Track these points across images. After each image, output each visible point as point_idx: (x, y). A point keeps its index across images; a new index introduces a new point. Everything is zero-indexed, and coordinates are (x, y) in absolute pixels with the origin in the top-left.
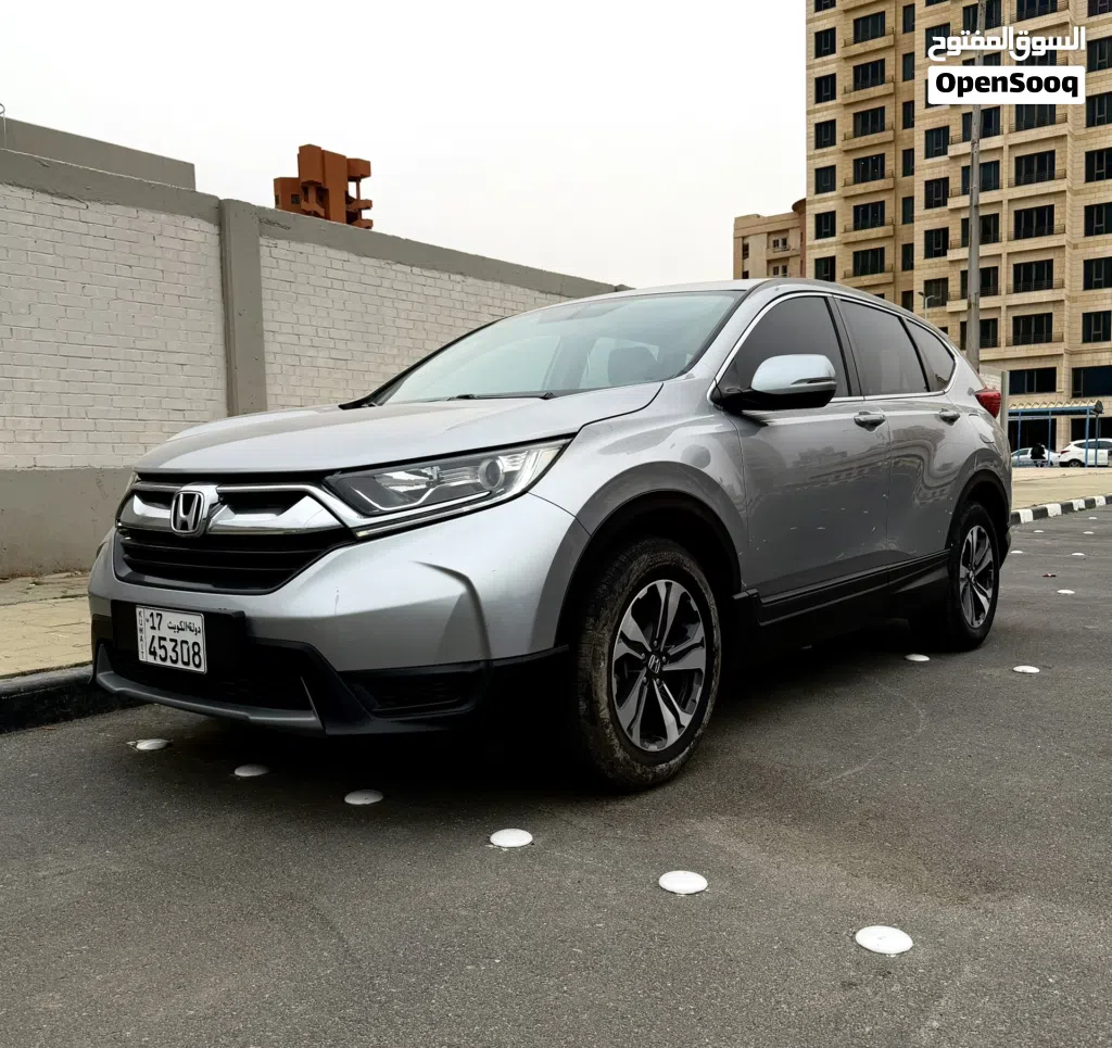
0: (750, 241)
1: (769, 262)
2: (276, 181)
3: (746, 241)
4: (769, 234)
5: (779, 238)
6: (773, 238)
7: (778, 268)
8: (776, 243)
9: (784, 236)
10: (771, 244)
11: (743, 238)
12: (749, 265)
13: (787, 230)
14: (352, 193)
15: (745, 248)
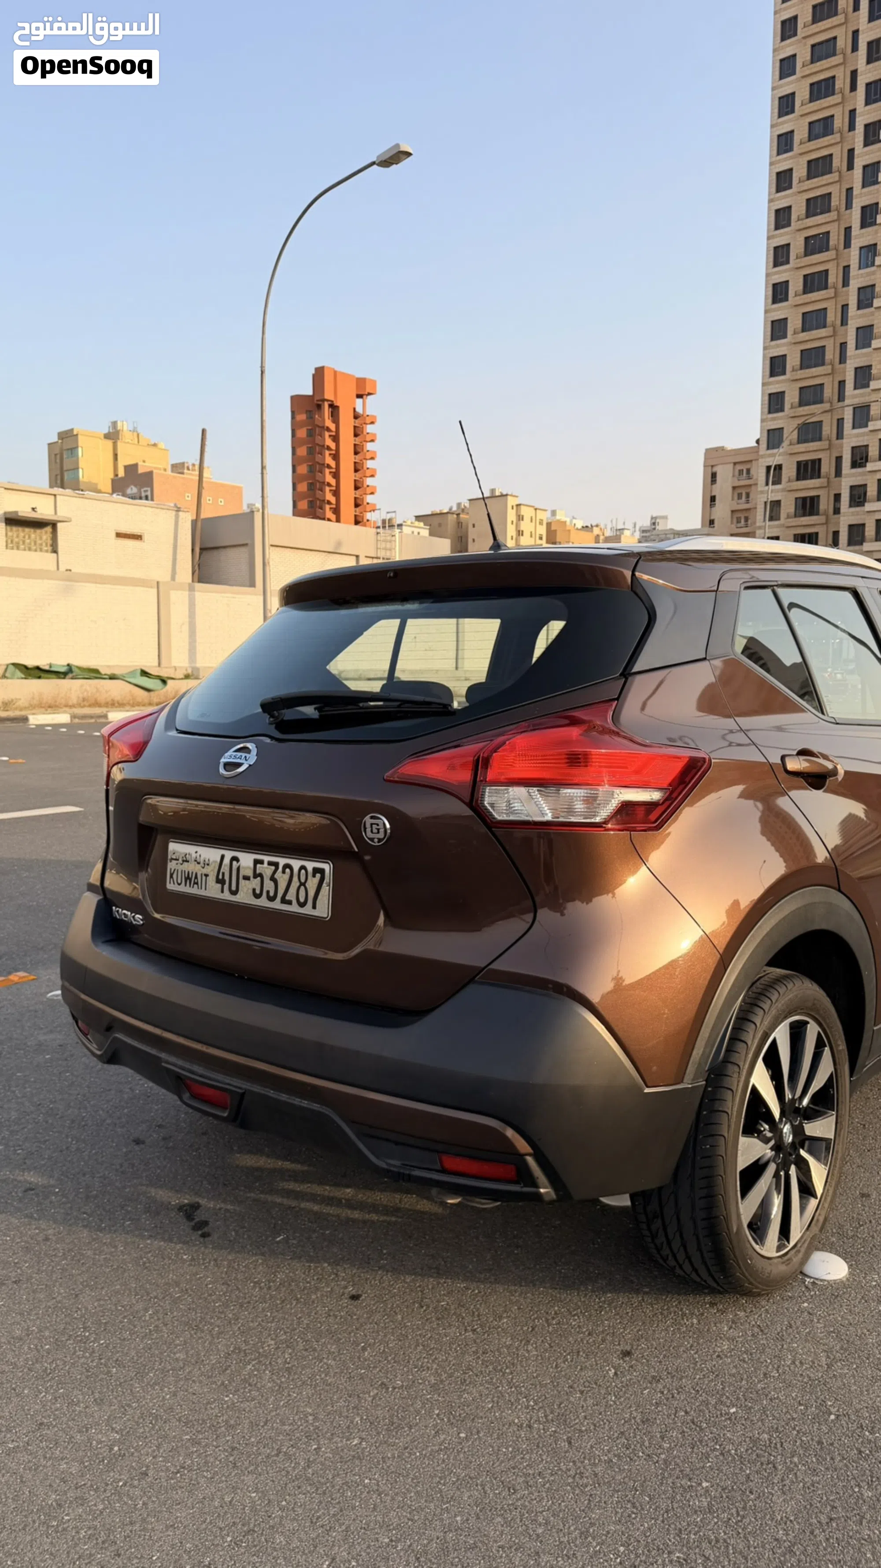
0: (719, 470)
1: (734, 488)
2: (293, 398)
3: (715, 470)
4: (735, 464)
5: (744, 467)
6: (739, 467)
7: (741, 493)
8: (741, 472)
9: (748, 466)
10: (737, 473)
11: (712, 466)
12: (717, 490)
13: (751, 461)
14: (359, 410)
15: (714, 476)
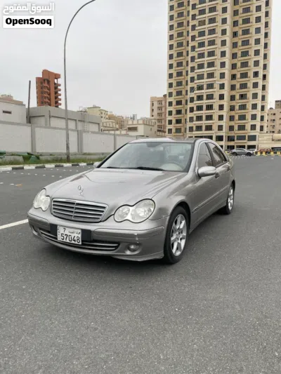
1: (158, 107)
2: (36, 77)
3: (153, 102)
5: (160, 102)
14: (56, 82)
